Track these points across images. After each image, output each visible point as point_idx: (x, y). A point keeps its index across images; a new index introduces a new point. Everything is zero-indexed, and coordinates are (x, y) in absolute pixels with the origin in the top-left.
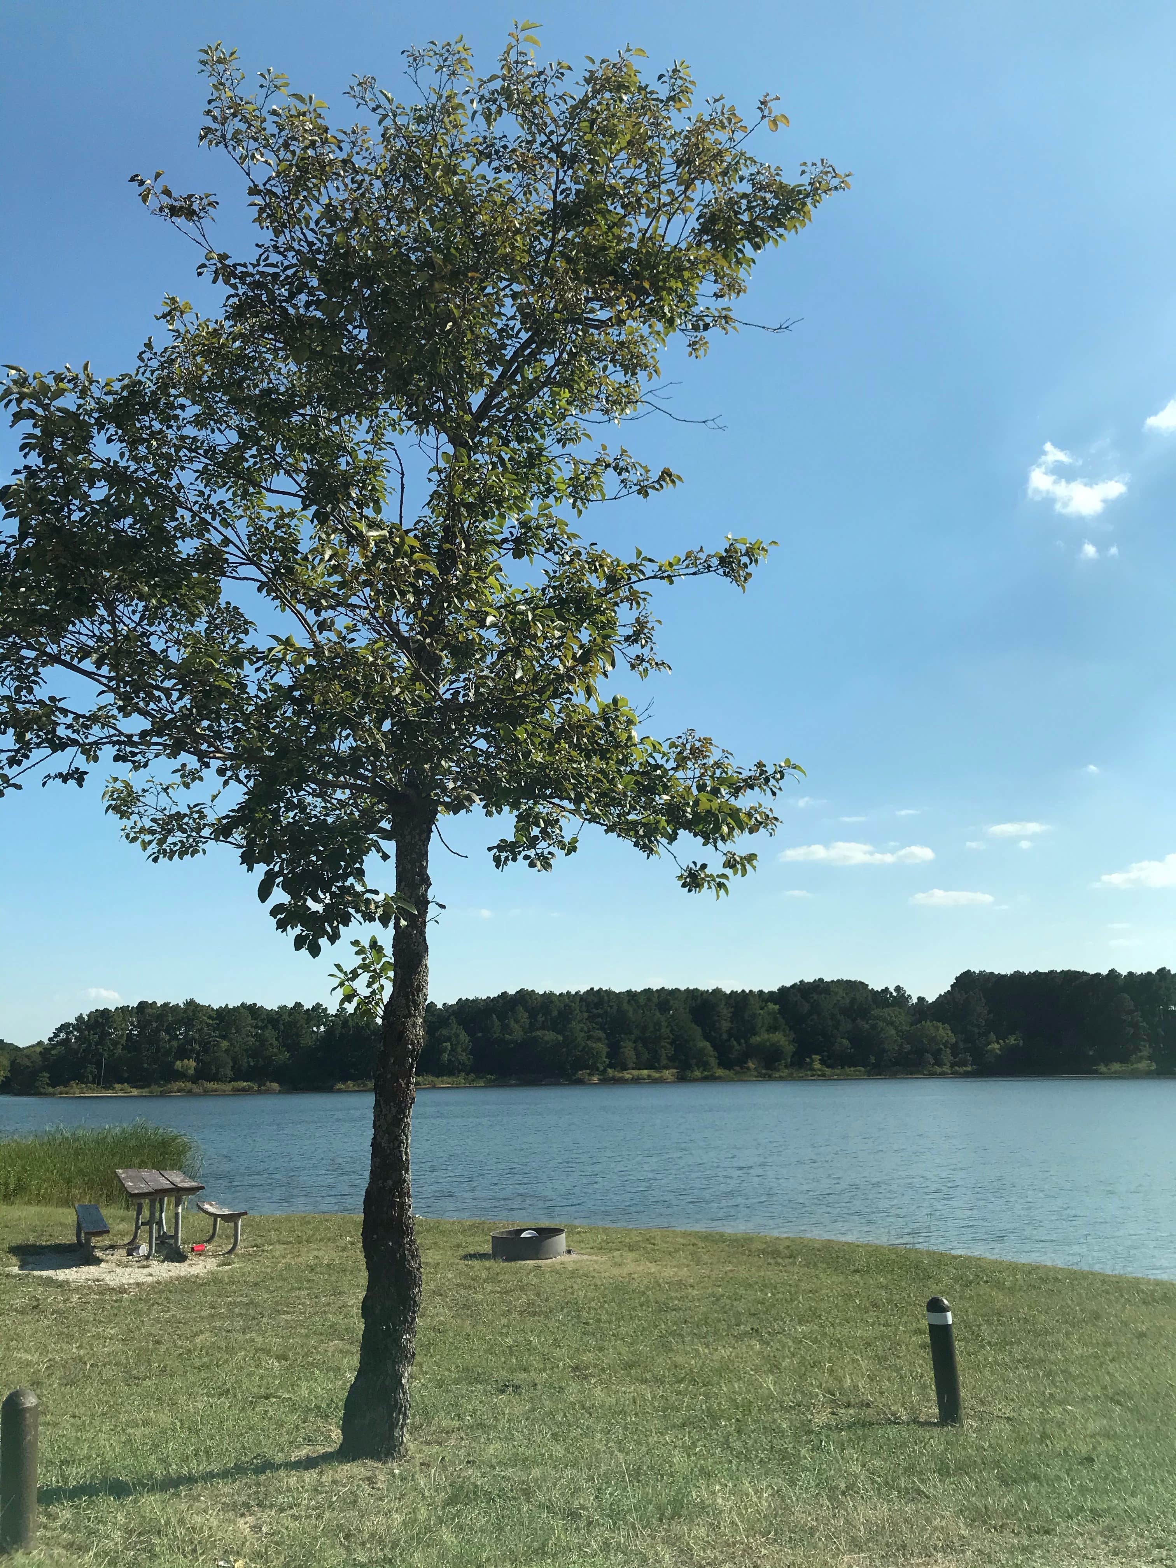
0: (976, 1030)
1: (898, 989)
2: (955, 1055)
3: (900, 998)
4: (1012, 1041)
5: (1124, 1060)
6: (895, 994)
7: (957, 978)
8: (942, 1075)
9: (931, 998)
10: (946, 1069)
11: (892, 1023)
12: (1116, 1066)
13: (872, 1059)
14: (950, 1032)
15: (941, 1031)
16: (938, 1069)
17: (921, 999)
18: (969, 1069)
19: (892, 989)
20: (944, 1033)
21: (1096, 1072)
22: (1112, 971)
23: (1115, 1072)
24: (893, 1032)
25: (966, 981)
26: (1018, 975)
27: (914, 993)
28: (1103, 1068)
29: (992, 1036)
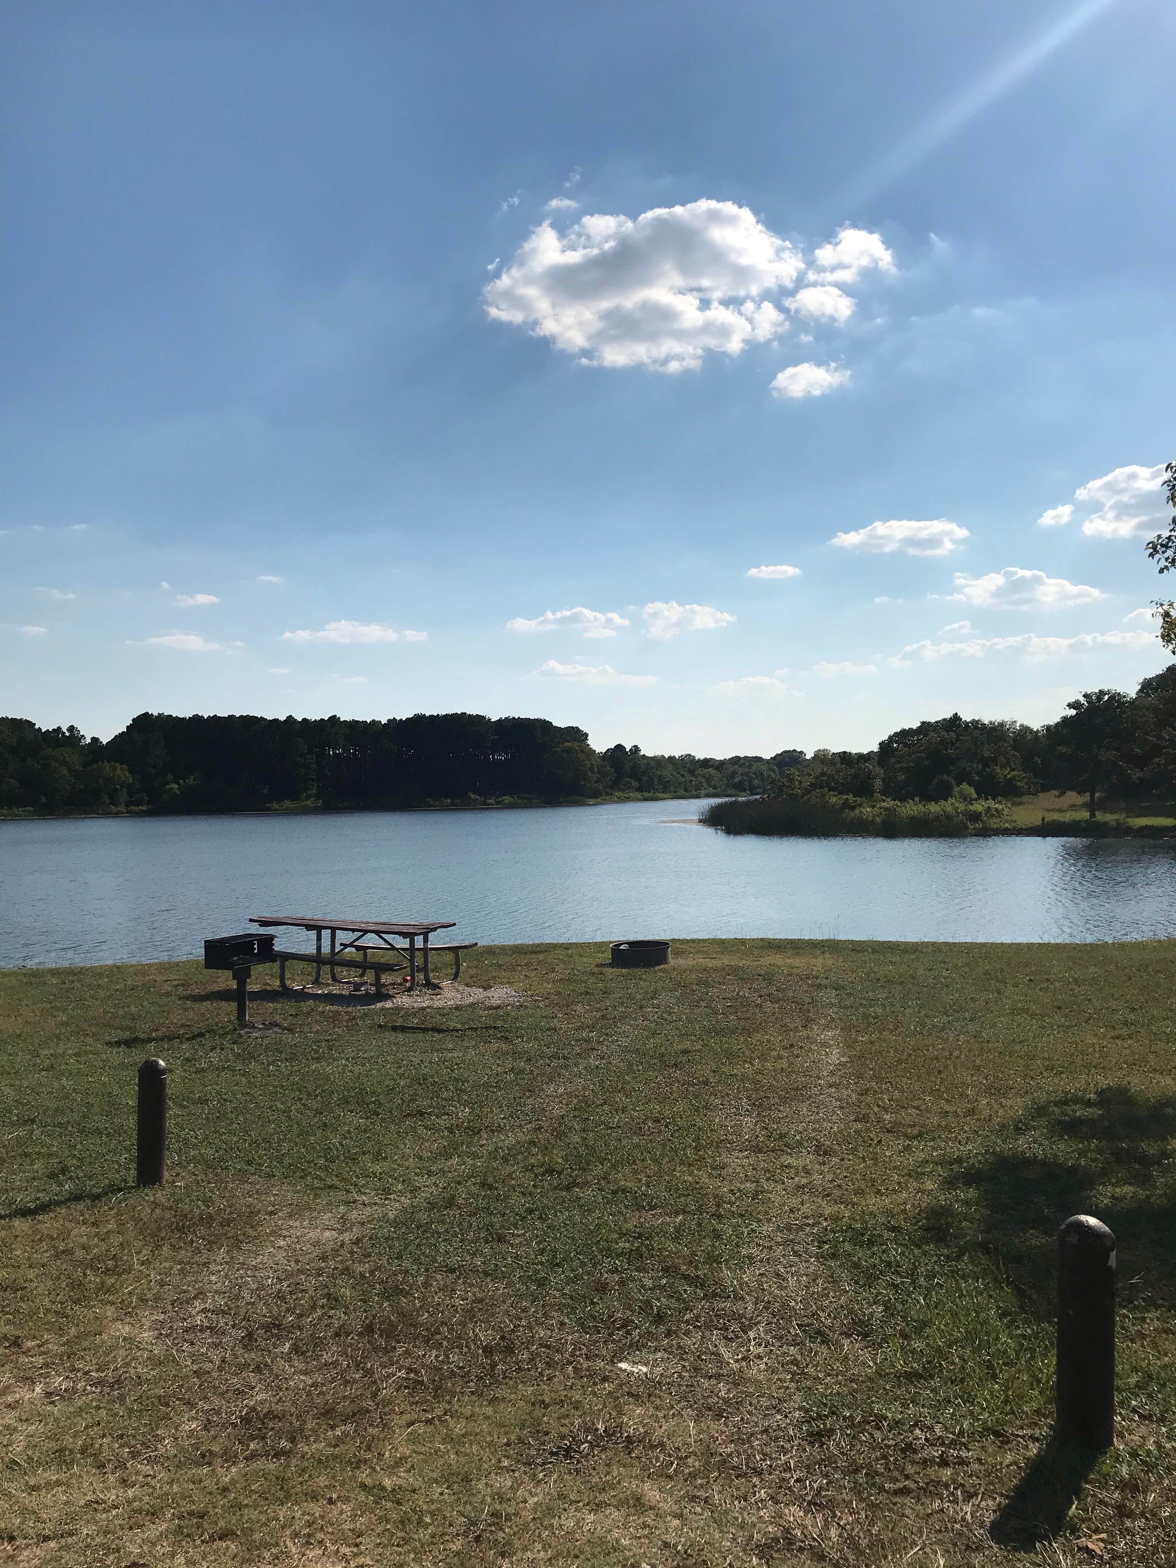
0: (153, 771)
1: (71, 729)
2: (130, 795)
3: (73, 737)
4: (191, 781)
5: (295, 797)
6: (67, 734)
7: (134, 720)
8: (117, 815)
9: (105, 739)
10: (122, 809)
11: (65, 763)
12: (287, 804)
13: (43, 799)
14: (127, 774)
15: (119, 771)
16: (114, 809)
17: (95, 740)
18: (144, 808)
19: (64, 730)
20: (122, 772)
21: (269, 809)
22: (290, 718)
23: (286, 809)
24: (65, 772)
25: (143, 723)
26: (197, 719)
27: (88, 734)
28: (275, 806)
29: (170, 777)
